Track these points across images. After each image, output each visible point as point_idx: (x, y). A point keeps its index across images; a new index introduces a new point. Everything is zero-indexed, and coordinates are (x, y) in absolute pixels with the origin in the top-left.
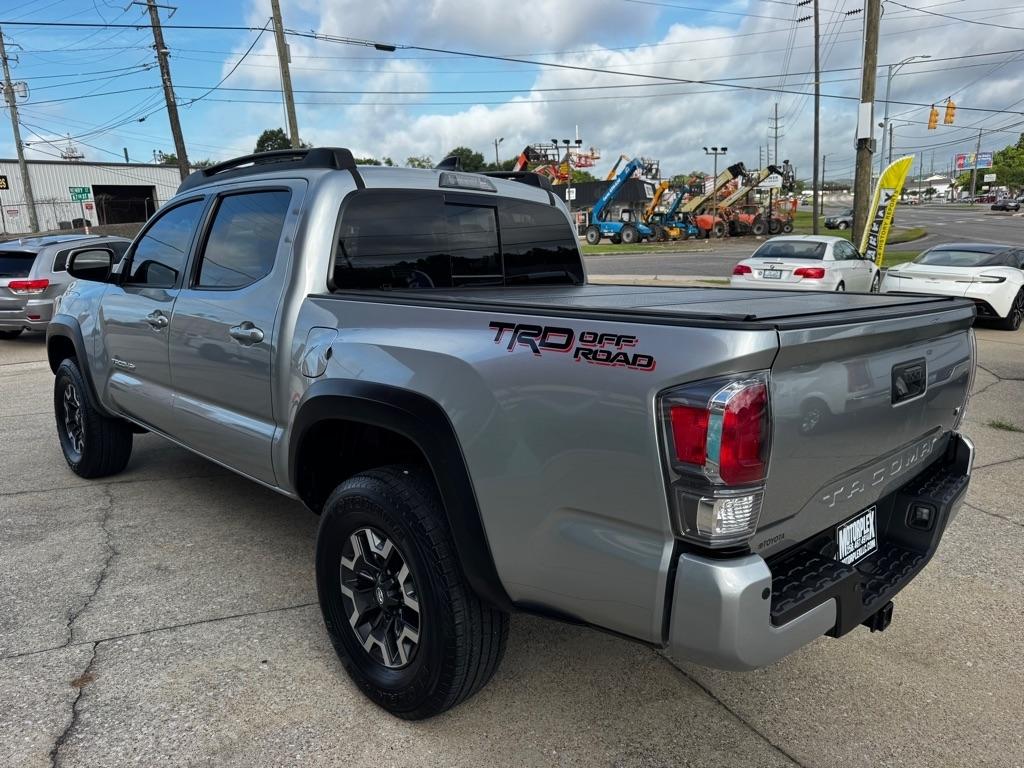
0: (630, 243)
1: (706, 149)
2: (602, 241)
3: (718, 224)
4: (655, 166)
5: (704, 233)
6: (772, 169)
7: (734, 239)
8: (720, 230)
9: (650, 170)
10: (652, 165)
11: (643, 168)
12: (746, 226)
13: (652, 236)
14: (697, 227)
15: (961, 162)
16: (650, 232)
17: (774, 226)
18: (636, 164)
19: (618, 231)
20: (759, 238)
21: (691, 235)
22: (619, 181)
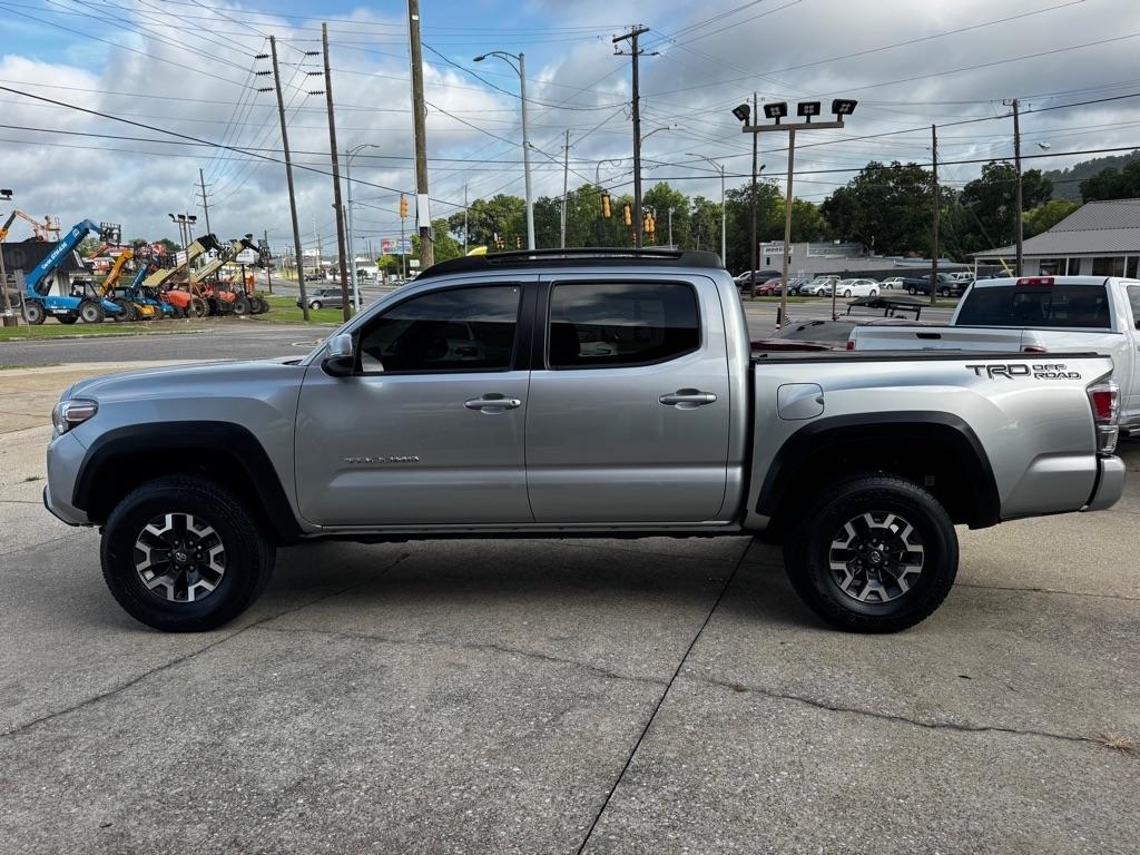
0: (94, 322)
1: (171, 215)
2: (49, 320)
3: (196, 301)
4: (116, 231)
5: (181, 312)
6: (246, 244)
7: (217, 319)
8: (198, 309)
9: (111, 235)
10: (112, 230)
11: (99, 231)
12: (228, 305)
13: (121, 314)
14: (171, 304)
15: (386, 246)
16: (120, 309)
17: (255, 304)
18: (88, 226)
19: (75, 307)
20: (243, 317)
21: (166, 313)
22: (64, 245)
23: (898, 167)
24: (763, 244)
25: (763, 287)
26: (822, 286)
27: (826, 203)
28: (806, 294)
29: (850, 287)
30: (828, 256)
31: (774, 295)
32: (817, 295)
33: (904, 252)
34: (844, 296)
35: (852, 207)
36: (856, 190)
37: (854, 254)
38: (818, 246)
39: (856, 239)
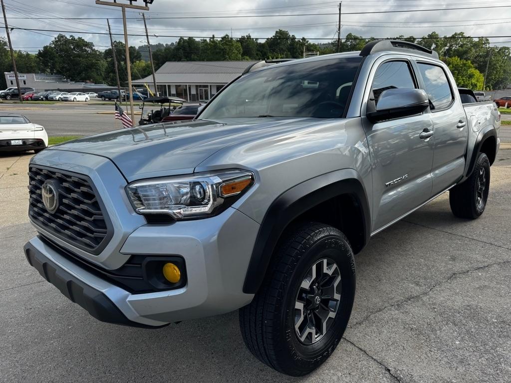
23: (73, 39)
24: (6, 73)
25: (25, 96)
26: (60, 96)
27: (40, 53)
28: (52, 100)
29: (75, 96)
30: (46, 81)
31: (32, 100)
32: (59, 100)
33: (83, 80)
34: (73, 101)
35: (55, 56)
36: (55, 48)
37: (60, 80)
38: (39, 76)
39: (59, 73)
